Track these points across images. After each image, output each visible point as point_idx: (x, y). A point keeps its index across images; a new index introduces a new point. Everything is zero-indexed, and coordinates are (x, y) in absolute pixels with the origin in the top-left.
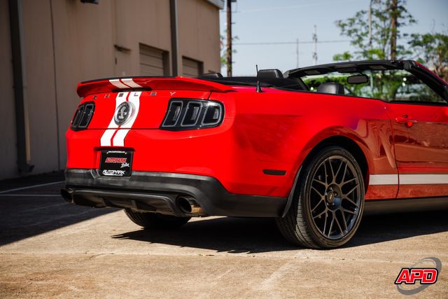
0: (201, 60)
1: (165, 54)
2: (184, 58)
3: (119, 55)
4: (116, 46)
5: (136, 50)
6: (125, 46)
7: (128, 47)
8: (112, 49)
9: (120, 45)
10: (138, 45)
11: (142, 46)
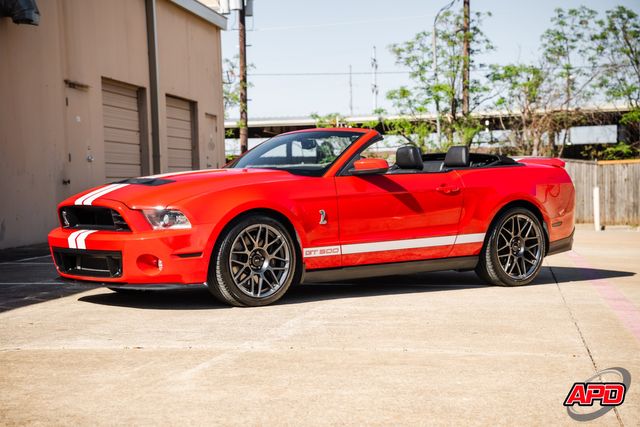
0: (193, 99)
1: (140, 91)
2: (167, 95)
3: (72, 93)
4: (66, 82)
5: (96, 86)
6: (80, 81)
7: (85, 83)
8: (61, 85)
9: (72, 80)
10: (100, 80)
11: (106, 81)
